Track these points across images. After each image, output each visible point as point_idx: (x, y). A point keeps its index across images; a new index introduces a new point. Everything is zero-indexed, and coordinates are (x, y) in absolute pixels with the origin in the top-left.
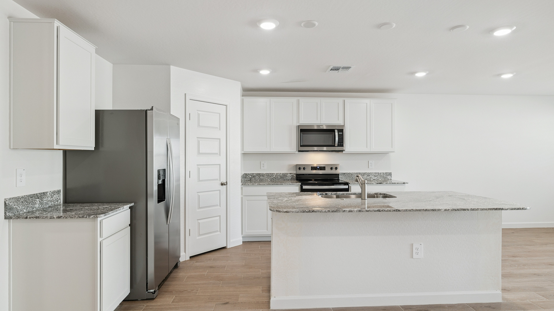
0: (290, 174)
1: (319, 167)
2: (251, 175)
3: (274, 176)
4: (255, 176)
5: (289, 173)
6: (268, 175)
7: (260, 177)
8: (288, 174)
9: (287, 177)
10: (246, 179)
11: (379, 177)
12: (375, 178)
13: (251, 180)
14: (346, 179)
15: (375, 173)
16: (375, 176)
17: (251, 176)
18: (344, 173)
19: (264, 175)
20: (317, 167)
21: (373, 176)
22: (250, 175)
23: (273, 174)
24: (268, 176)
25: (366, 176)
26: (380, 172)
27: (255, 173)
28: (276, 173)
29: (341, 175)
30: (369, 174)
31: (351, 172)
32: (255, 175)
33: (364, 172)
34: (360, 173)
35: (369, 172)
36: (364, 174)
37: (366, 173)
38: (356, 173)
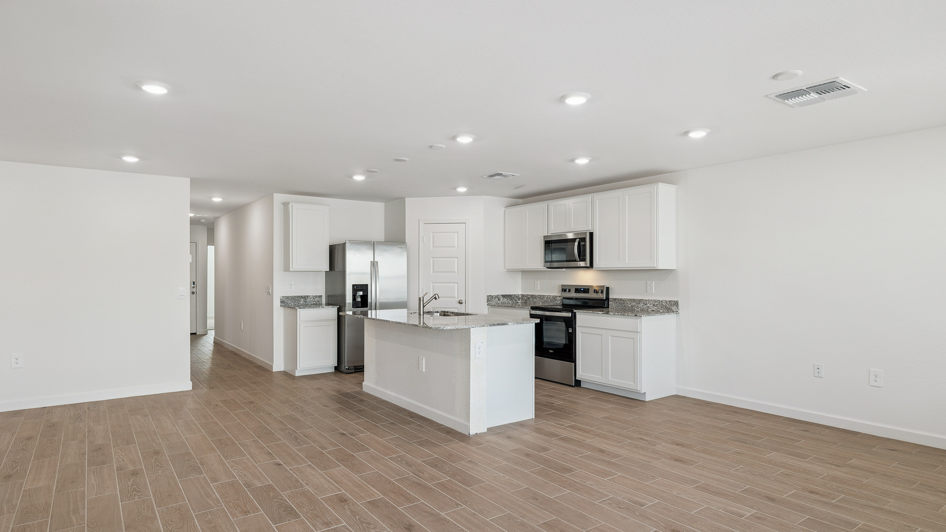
0: (559, 296)
1: (583, 289)
3: (545, 299)
4: (530, 297)
7: (533, 300)
8: (553, 296)
11: (660, 307)
12: (655, 308)
13: (526, 302)
14: (617, 307)
15: (655, 301)
16: (654, 305)
17: (526, 298)
19: (537, 297)
20: (581, 289)
21: (651, 305)
22: (526, 296)
23: (544, 296)
24: (540, 298)
25: (642, 304)
26: (661, 299)
27: (529, 294)
28: (547, 296)
29: (611, 301)
30: (645, 302)
31: (623, 297)
33: (640, 298)
34: (634, 300)
35: (646, 299)
36: (640, 301)
37: (643, 300)
38: (630, 299)
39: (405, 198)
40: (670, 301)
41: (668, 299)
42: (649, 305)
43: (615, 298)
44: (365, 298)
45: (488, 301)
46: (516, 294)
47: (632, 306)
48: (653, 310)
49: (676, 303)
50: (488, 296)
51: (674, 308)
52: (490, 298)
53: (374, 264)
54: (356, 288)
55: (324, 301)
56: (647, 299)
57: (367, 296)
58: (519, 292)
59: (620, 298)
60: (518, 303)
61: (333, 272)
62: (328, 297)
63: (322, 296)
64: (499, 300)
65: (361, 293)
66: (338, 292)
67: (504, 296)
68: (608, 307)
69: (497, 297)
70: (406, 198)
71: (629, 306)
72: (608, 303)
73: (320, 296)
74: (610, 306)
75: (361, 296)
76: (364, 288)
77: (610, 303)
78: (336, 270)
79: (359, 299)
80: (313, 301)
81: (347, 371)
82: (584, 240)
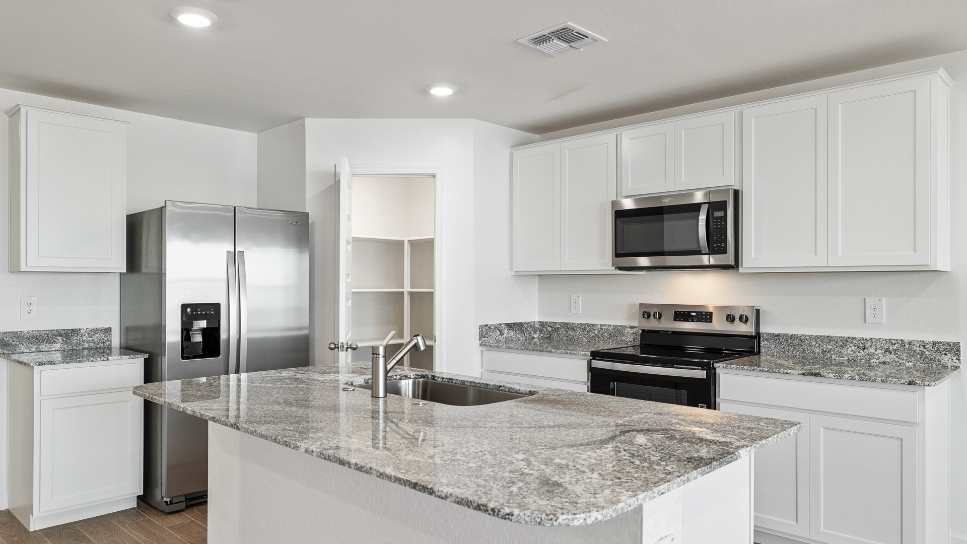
0: (632, 327)
1: (694, 314)
2: (551, 327)
3: (596, 332)
4: (558, 328)
5: (628, 324)
6: (583, 327)
7: (567, 332)
8: (625, 327)
9: (624, 335)
10: (542, 335)
11: (904, 356)
12: (889, 358)
13: (550, 337)
14: (784, 352)
15: (889, 341)
16: (887, 350)
17: (550, 329)
18: (778, 335)
19: (576, 327)
20: (689, 312)
21: (879, 351)
22: (549, 326)
23: (593, 325)
24: (584, 329)
25: (853, 348)
26: (907, 338)
27: (558, 321)
28: (601, 325)
29: (766, 340)
30: (862, 344)
31: (799, 331)
32: (558, 326)
33: (845, 334)
34: (830, 339)
35: (865, 337)
36: (846, 341)
37: (854, 338)
38: (818, 337)
39: (303, 118)
40: (934, 343)
41: (929, 338)
42: (872, 350)
43: (776, 332)
44: (212, 335)
45: (482, 336)
46: (529, 321)
47: (824, 352)
48: (884, 363)
49: (954, 349)
50: (481, 327)
51: (947, 359)
52: (485, 331)
53: (235, 259)
54: (190, 312)
55: (116, 340)
56: (868, 337)
57: (218, 329)
58: (533, 316)
59: (790, 333)
60: (533, 338)
61: (134, 277)
62: (126, 331)
63: (110, 329)
64: (501, 334)
65: (203, 324)
66: (149, 320)
67: (510, 326)
68: (759, 352)
69: (498, 327)
70: (306, 119)
71: (817, 350)
72: (759, 343)
73: (108, 331)
74: (763, 350)
75: (204, 331)
76: (211, 311)
77: (762, 344)
78: (144, 270)
79: (198, 338)
80: (89, 342)
81: (167, 509)
82: (722, 205)
